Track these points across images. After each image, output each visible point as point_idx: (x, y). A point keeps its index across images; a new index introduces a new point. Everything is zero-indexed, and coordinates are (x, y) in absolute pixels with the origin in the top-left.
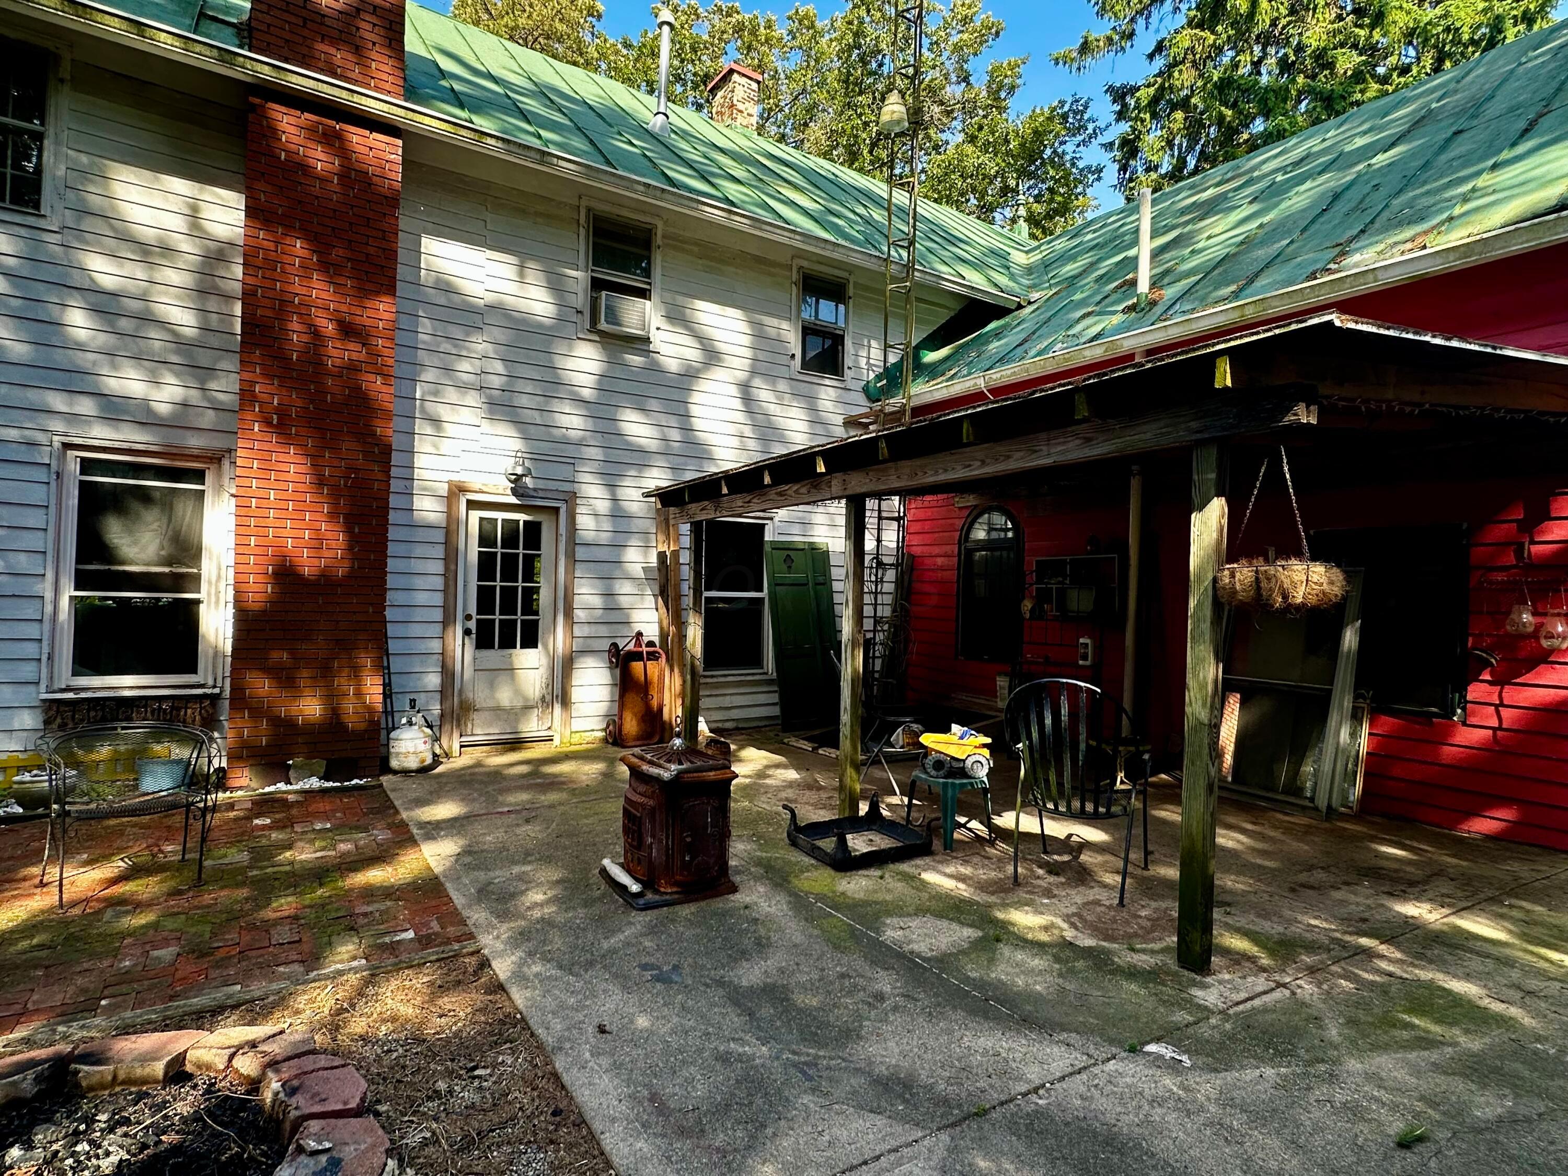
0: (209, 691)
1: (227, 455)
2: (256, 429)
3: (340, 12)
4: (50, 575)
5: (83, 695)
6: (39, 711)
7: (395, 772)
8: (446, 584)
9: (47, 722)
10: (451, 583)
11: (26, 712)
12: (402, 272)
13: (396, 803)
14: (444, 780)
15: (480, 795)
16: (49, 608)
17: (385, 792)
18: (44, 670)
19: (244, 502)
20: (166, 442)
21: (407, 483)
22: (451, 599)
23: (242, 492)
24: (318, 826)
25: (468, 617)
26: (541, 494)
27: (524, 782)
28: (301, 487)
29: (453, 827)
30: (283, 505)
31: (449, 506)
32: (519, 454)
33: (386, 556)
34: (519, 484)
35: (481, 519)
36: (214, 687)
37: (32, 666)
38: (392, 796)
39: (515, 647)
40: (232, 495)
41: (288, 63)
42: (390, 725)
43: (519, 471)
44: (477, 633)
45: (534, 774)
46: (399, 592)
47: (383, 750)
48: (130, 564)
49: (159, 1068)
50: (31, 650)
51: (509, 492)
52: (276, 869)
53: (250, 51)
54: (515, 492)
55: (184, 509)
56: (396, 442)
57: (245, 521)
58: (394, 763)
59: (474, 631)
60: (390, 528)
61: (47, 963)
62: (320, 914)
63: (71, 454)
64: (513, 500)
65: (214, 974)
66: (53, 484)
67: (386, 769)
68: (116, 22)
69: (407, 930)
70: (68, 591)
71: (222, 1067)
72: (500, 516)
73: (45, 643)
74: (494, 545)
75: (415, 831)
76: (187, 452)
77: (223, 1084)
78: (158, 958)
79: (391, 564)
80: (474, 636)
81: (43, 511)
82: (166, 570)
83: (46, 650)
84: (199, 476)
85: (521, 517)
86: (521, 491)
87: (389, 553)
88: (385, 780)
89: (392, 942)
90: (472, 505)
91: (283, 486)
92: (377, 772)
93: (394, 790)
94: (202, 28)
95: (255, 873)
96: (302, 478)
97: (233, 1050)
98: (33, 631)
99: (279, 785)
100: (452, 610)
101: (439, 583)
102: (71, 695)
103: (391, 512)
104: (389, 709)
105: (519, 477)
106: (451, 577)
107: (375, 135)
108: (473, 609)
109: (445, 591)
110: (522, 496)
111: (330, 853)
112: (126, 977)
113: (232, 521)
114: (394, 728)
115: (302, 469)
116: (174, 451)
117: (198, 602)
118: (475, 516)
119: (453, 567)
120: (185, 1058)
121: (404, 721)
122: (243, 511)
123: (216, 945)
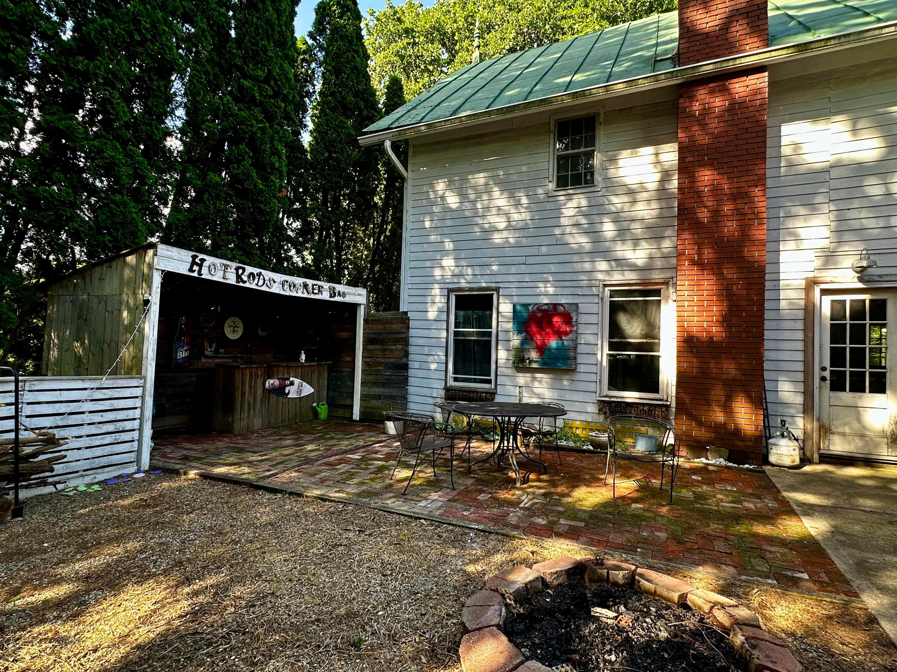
0: (665, 403)
1: (671, 280)
2: (686, 264)
3: (727, 18)
4: (599, 343)
5: (612, 399)
6: (596, 405)
7: (773, 465)
8: (806, 346)
9: (599, 410)
10: (810, 346)
11: (591, 404)
12: (769, 152)
13: (778, 486)
14: (810, 477)
15: (843, 494)
16: (599, 359)
17: (767, 476)
18: (598, 387)
19: (680, 304)
20: (644, 278)
21: (775, 283)
22: (810, 356)
23: (679, 298)
24: (729, 488)
25: (824, 369)
26: (885, 278)
27: (876, 492)
28: (710, 293)
29: (824, 512)
30: (701, 303)
31: (807, 295)
32: (864, 252)
33: (764, 330)
34: (864, 273)
35: (833, 301)
36: (667, 401)
37: (593, 385)
38: (773, 479)
39: (864, 391)
40: (675, 301)
41: (698, 62)
42: (768, 435)
43: (864, 264)
44: (831, 380)
45: (885, 488)
46: (771, 352)
47: (764, 450)
48: (629, 338)
49: (675, 597)
50: (593, 377)
51: (856, 280)
52: (709, 507)
53: (679, 66)
54: (861, 279)
55: (652, 309)
56: (769, 258)
57: (682, 314)
58: (773, 459)
59: (828, 378)
60: (766, 312)
61: (614, 522)
62: (741, 542)
63: (607, 289)
64: (861, 285)
65: (687, 555)
66: (600, 303)
67: (767, 462)
68: (621, 86)
69: (803, 572)
70: (606, 351)
71: (707, 611)
72: (848, 298)
73: (598, 374)
74: (844, 318)
75: (795, 507)
76: (653, 281)
77: (708, 621)
78: (658, 536)
79: (767, 335)
80: (828, 382)
81: (597, 316)
82: (645, 341)
83: (599, 378)
84: (657, 293)
85: (867, 297)
86: (867, 278)
87: (766, 327)
88: (767, 468)
89: (793, 577)
90: (824, 292)
91: (701, 293)
92: (761, 463)
93: (774, 476)
94: (656, 68)
95: (698, 506)
96: (710, 287)
97: (712, 605)
98: (594, 369)
99: (702, 459)
100: (810, 363)
101: (800, 346)
102: (607, 399)
103: (766, 302)
104: (767, 425)
105: (864, 269)
106: (810, 341)
107: (750, 77)
108: (827, 363)
109: (805, 351)
110: (868, 281)
111: (738, 506)
112: (645, 541)
113: (675, 314)
114: (770, 437)
115: (712, 282)
116: (647, 281)
117: (659, 357)
118: (827, 300)
119: (810, 335)
120: (686, 597)
121: (778, 433)
122: (681, 309)
123: (685, 539)
